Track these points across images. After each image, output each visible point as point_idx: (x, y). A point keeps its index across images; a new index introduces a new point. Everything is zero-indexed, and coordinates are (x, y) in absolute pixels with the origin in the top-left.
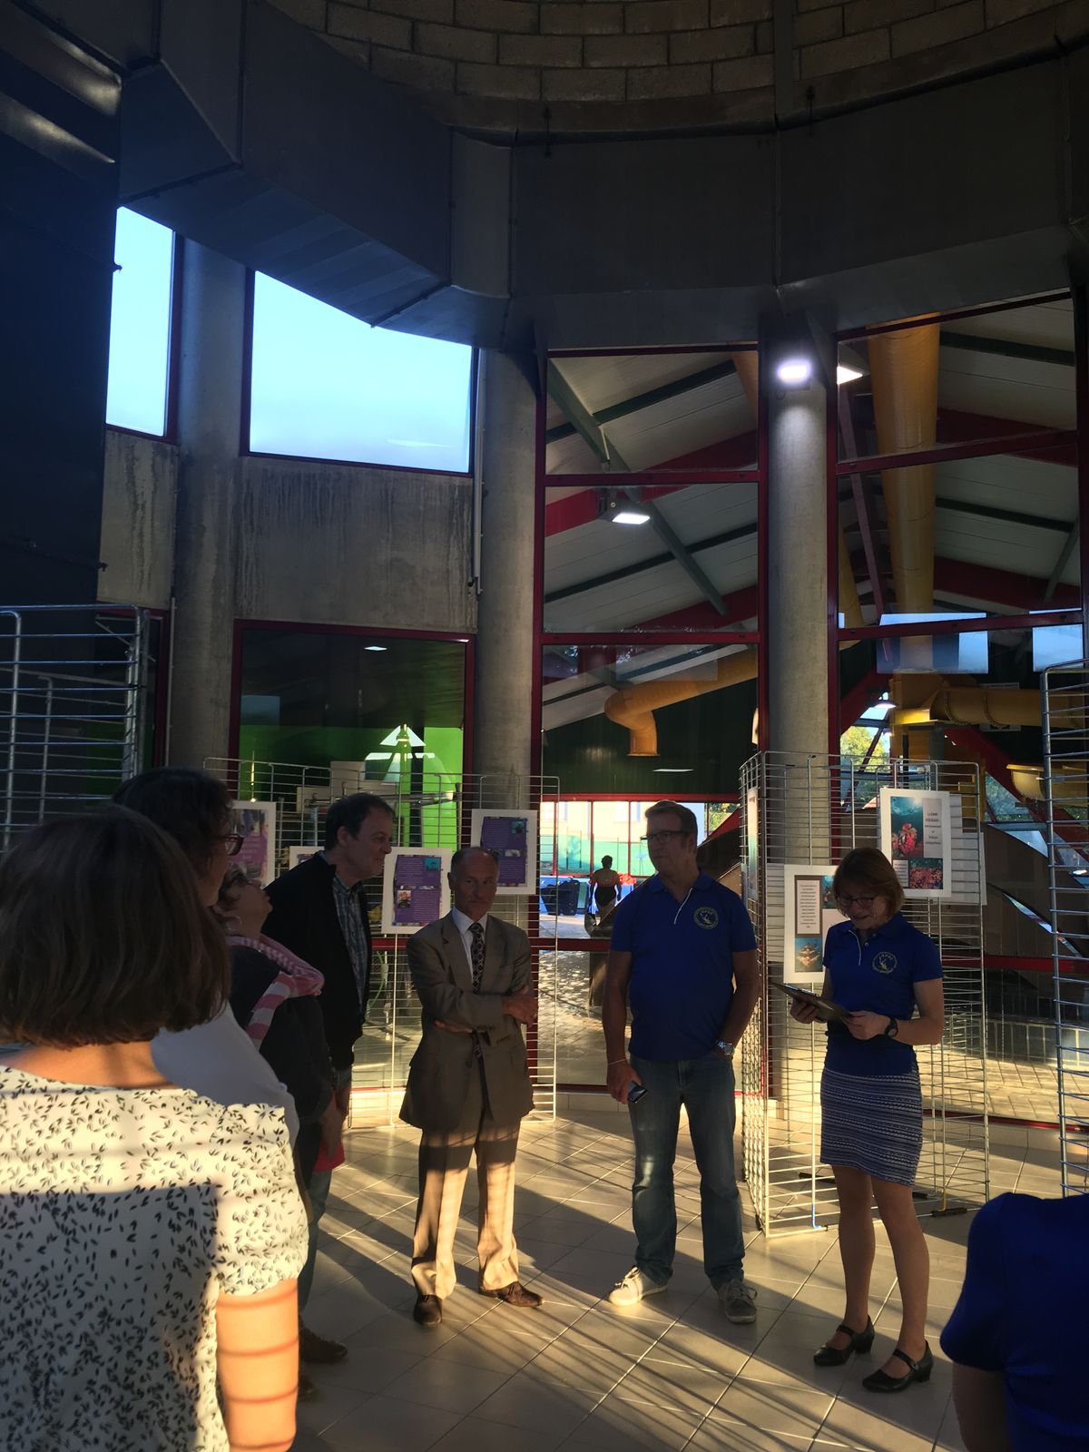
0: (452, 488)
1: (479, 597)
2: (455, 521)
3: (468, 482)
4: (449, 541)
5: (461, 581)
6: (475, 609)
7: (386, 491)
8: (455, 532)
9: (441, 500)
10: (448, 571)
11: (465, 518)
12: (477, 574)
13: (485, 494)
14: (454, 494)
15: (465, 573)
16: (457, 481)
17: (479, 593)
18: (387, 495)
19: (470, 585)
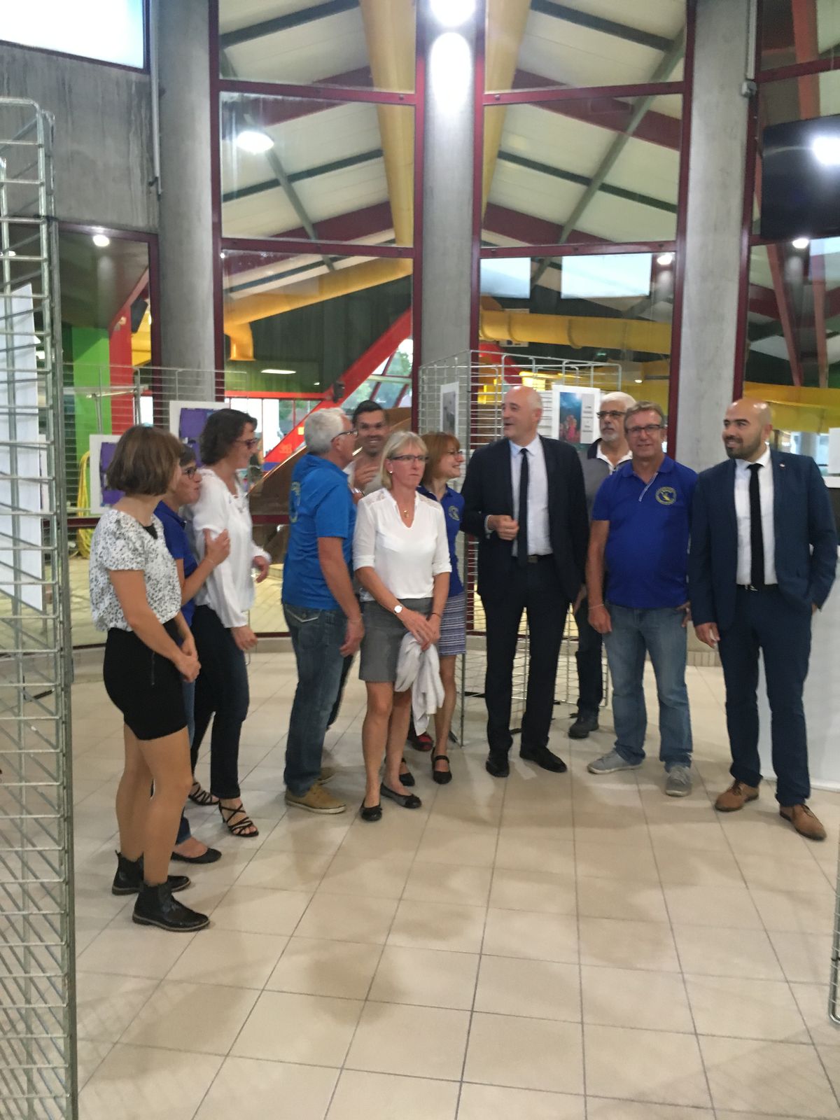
0: (129, 83)
1: (159, 197)
2: (133, 118)
3: (144, 78)
4: (128, 138)
5: (142, 180)
6: (156, 209)
7: (63, 80)
8: (133, 129)
9: (118, 94)
10: (129, 169)
11: (143, 116)
12: (158, 174)
13: (161, 92)
14: (131, 89)
15: (145, 172)
16: (134, 76)
17: (160, 193)
18: (64, 84)
19: (151, 184)
